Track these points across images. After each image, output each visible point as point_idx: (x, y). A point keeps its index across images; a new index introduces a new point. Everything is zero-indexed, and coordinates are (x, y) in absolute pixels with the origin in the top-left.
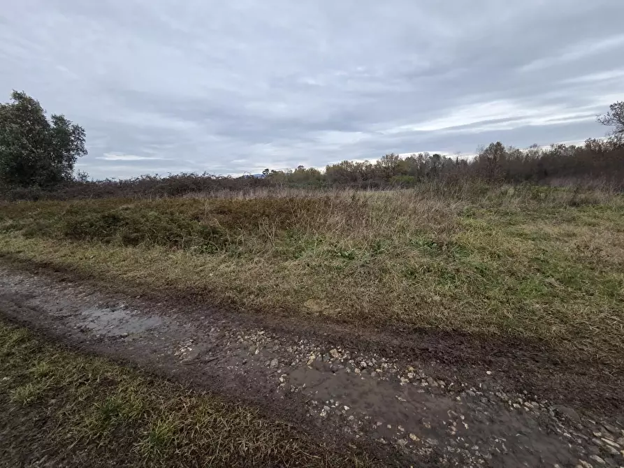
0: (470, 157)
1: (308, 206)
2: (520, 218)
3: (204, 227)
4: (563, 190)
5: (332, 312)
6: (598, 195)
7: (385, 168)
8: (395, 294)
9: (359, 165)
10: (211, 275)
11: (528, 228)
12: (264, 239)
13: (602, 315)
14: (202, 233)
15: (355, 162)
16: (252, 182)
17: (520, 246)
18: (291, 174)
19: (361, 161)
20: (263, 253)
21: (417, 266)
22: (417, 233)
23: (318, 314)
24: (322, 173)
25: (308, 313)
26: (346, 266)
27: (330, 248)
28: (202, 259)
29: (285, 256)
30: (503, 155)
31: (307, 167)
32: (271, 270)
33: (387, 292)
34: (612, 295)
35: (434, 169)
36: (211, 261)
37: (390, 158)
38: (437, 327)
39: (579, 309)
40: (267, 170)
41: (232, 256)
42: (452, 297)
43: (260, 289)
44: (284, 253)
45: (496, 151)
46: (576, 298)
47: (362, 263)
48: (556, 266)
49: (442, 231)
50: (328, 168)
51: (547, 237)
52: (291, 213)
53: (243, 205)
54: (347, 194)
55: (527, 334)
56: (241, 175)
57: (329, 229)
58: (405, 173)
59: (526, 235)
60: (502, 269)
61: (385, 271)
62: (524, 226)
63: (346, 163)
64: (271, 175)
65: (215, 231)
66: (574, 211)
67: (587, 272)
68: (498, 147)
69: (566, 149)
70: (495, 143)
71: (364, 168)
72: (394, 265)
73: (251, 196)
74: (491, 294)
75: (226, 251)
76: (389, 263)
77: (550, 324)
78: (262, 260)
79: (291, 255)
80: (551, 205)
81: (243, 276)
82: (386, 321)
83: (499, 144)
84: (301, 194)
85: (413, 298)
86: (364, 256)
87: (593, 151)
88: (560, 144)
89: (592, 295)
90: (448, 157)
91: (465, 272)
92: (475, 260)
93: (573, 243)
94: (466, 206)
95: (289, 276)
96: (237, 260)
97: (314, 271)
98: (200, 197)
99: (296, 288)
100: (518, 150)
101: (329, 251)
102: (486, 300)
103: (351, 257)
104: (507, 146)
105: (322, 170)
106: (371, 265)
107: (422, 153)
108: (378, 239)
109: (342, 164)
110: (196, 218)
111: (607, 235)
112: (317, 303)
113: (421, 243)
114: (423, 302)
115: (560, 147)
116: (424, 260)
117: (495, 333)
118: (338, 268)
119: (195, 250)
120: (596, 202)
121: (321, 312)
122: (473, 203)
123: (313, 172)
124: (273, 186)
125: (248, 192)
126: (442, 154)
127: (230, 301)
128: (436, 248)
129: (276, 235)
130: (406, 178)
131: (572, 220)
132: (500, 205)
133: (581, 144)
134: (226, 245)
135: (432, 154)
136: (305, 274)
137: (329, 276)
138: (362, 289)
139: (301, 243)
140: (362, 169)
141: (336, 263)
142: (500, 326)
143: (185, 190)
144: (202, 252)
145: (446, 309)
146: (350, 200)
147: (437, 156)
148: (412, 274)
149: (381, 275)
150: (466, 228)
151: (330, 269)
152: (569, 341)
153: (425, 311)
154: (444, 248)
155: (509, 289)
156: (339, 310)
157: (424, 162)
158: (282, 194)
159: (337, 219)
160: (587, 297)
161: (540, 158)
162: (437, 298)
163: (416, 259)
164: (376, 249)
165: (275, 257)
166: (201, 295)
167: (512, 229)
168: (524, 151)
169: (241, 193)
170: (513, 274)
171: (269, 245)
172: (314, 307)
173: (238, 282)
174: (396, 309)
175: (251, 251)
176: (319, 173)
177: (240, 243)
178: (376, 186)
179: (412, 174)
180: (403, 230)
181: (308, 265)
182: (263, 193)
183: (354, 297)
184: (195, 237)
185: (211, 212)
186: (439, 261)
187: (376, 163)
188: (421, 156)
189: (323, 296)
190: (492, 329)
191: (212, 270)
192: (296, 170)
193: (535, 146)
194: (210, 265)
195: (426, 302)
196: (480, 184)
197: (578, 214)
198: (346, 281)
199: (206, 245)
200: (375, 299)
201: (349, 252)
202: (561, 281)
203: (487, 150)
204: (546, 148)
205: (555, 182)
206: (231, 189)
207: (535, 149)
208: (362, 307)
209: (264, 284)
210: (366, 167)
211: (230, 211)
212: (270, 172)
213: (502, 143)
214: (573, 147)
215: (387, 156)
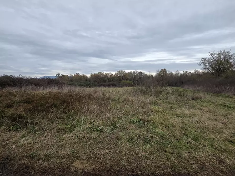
0: (154, 74)
1: (79, 98)
2: (175, 106)
4: (189, 91)
5: (89, 168)
6: (201, 95)
7: (119, 76)
8: (124, 153)
9: (107, 75)
10: (13, 146)
11: (179, 111)
12: (52, 121)
13: (210, 157)
15: (105, 73)
17: (176, 121)
18: (72, 77)
19: (108, 73)
20: (51, 130)
21: (134, 136)
22: (135, 114)
23: (81, 171)
24: (88, 77)
25: (75, 171)
26: (98, 137)
27: (90, 126)
28: (8, 135)
29: (64, 131)
30: (166, 74)
31: (81, 74)
32: (55, 141)
33: (120, 152)
35: (140, 78)
36: (15, 136)
37: (121, 72)
38: (144, 172)
41: (30, 132)
42: (150, 152)
43: (46, 156)
44: (64, 130)
45: (164, 72)
47: (107, 135)
48: (191, 131)
49: (144, 113)
50: (92, 75)
51: (185, 116)
52: (69, 103)
53: (42, 97)
54: (101, 90)
57: (90, 113)
58: (127, 79)
59: (178, 115)
60: (170, 134)
61: (118, 139)
62: (177, 110)
63: (101, 73)
64: (61, 77)
66: (194, 103)
68: (164, 71)
69: (188, 73)
70: (163, 69)
71: (109, 76)
72: (123, 135)
74: (167, 149)
75: (27, 129)
76: (121, 134)
78: (50, 134)
79: (68, 130)
80: (186, 99)
81: (36, 146)
82: (119, 172)
84: (77, 90)
85: (132, 155)
86: (107, 130)
87: (197, 75)
88: (186, 71)
89: (205, 146)
90: (145, 73)
91: (155, 138)
92: (159, 130)
93: (196, 119)
94: (153, 99)
95: (65, 145)
96: (33, 135)
97: (81, 140)
99: (69, 153)
100: (172, 72)
101: (89, 128)
102: (165, 153)
103: (101, 131)
104: (169, 70)
105: (89, 76)
106: (111, 136)
107: (135, 71)
108: (115, 119)
109: (98, 73)
112: (81, 163)
113: (135, 121)
114: (137, 158)
115: (186, 72)
116: (137, 132)
118: (94, 138)
119: (4, 130)
120: (201, 98)
121: (83, 169)
122: (156, 97)
123: (84, 76)
124: (61, 84)
125: (46, 87)
126: (143, 72)
127: (24, 166)
128: (143, 123)
129: (60, 118)
130: (128, 81)
131: (193, 107)
132: (167, 99)
133: (193, 71)
135: (139, 71)
136: (75, 143)
137: (89, 143)
138: (107, 151)
139: (75, 122)
140: (108, 76)
141: (93, 135)
144: (10, 130)
145: (148, 160)
146: (101, 95)
147: (141, 72)
148: (132, 139)
149: (117, 141)
150: (154, 112)
151: (90, 138)
153: (138, 163)
154: (146, 123)
155: (174, 146)
156: (94, 166)
157: (136, 75)
158: (66, 90)
159: (94, 107)
160: (204, 148)
161: (180, 76)
162: (143, 154)
163: (134, 131)
164: (114, 125)
165: (58, 132)
166: (4, 163)
167: (172, 111)
168: (174, 73)
169: (42, 88)
170: (175, 137)
171: (55, 124)
172: (78, 165)
173: (32, 151)
174: (124, 162)
175: (43, 129)
176: (87, 77)
177: (36, 124)
178: (114, 85)
179: (131, 80)
180: (127, 114)
181: (78, 137)
182: (54, 90)
183: (102, 157)
186: (144, 132)
187: (115, 74)
188: (134, 72)
189: (84, 158)
191: (15, 143)
192: (75, 75)
193: (178, 71)
194: (14, 139)
195: (139, 157)
196: (159, 89)
197: (196, 104)
198: (98, 146)
200: (113, 157)
201: (100, 128)
203: (160, 72)
204: (181, 72)
206: (36, 85)
207: (177, 72)
208: (107, 164)
209: (49, 152)
210: (110, 75)
212: (60, 75)
213: (165, 69)
214: (190, 73)
215: (120, 71)
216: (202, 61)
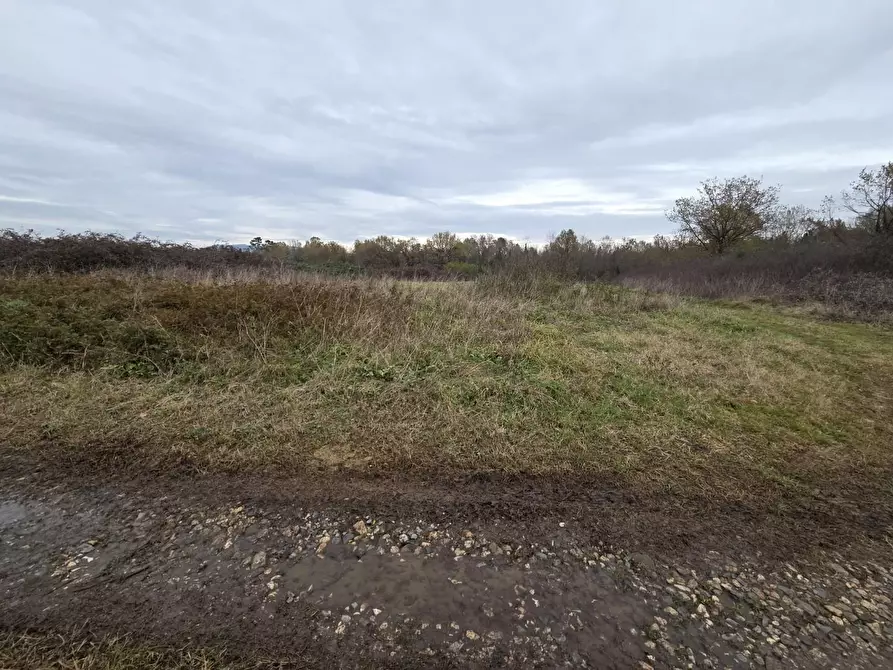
0: (540, 245)
1: (324, 299)
2: (593, 324)
3: (132, 332)
4: (634, 292)
5: (358, 462)
6: (667, 299)
7: (439, 250)
8: (449, 429)
9: (403, 244)
10: (142, 415)
11: (602, 337)
12: (249, 351)
13: (673, 437)
14: (125, 341)
15: (396, 239)
16: (232, 257)
17: (595, 359)
18: (300, 249)
19: (405, 238)
20: (246, 375)
21: (477, 388)
22: (479, 341)
23: (336, 468)
24: (348, 251)
25: (320, 469)
26: (380, 392)
27: (357, 366)
28: (124, 388)
29: (285, 378)
30: (576, 246)
31: (325, 241)
32: (260, 403)
33: (438, 427)
34: (680, 414)
35: (499, 257)
36: (145, 391)
37: (444, 237)
38: (502, 470)
39: (652, 432)
40: (259, 239)
41: (187, 380)
42: (520, 427)
43: (237, 436)
44: (283, 374)
45: (568, 240)
46: (648, 419)
47: (403, 386)
48: (629, 382)
49: (509, 339)
50: (358, 245)
51: (620, 348)
52: (296, 311)
53: (212, 294)
54: (384, 285)
55: (602, 468)
56: (210, 244)
57: (357, 336)
58: (463, 259)
59: (600, 344)
60: (575, 388)
61: (435, 396)
62: (597, 334)
63: (385, 239)
64: (265, 248)
65: (152, 339)
66: (645, 317)
67: (657, 388)
68: (569, 236)
69: (637, 245)
70: (567, 231)
71: (409, 248)
72: (448, 388)
73: (228, 279)
74: (563, 420)
75: (175, 373)
76: (441, 385)
77: (625, 453)
78: (243, 385)
79: (295, 377)
80: (624, 308)
81: (206, 415)
82: (436, 470)
83: (571, 232)
84: (316, 280)
85: (472, 432)
86: (405, 376)
87: (661, 249)
88: (631, 237)
89: (663, 414)
90: (515, 243)
91: (535, 394)
92: (545, 376)
93: (646, 352)
94: (534, 307)
95: (290, 411)
96: (197, 387)
97: (333, 400)
98: (127, 276)
99: (302, 430)
100: (591, 241)
101: (355, 370)
102: (557, 429)
103: (388, 378)
104: (581, 236)
105: (349, 247)
106: (417, 389)
107: (486, 235)
108: (426, 351)
109: (378, 240)
110: (115, 313)
111: (675, 344)
112: (334, 452)
113: (482, 356)
114: (484, 438)
115: (632, 241)
116: (487, 380)
117: (568, 471)
118: (370, 396)
119: (110, 373)
120: (665, 307)
121: (341, 465)
122: (543, 303)
123: (335, 248)
124: (268, 265)
125: (222, 273)
126: (508, 238)
127: (179, 460)
128: (502, 362)
129: (270, 345)
130: (465, 265)
131: (643, 327)
132: (573, 307)
133: (650, 240)
134: (174, 362)
135: (496, 237)
136: (317, 407)
137: (356, 407)
138: (404, 425)
139: (313, 357)
140: (406, 249)
141: (367, 387)
142: (573, 462)
143: (94, 263)
144: (126, 375)
145: (512, 444)
146: (388, 294)
147: (502, 240)
148: (471, 398)
149: (431, 402)
150: (535, 336)
151: (356, 396)
152: (643, 472)
153: (488, 450)
154: (511, 362)
155: (583, 412)
156: (369, 458)
157: (487, 246)
158: (285, 279)
159: (369, 320)
160: (659, 418)
161: (612, 252)
162: (502, 430)
163: (477, 378)
164: (423, 364)
165: (265, 380)
166: (119, 453)
167: (585, 337)
168: (597, 243)
169: (209, 273)
170: (586, 394)
171: (256, 360)
172: (328, 456)
173: (196, 426)
174: (450, 450)
175: (223, 373)
176: (343, 250)
177: (203, 358)
178: (425, 275)
179: (472, 260)
180: (459, 338)
181: (323, 392)
182: (249, 277)
183: (392, 437)
184: (112, 350)
185: (147, 304)
186: (504, 381)
187: (426, 243)
188: (483, 239)
189: (344, 438)
190: (566, 466)
191: (144, 407)
192: (308, 242)
193: (607, 238)
194: (141, 398)
195: (489, 438)
196: (551, 280)
197: (649, 320)
198: (381, 413)
199: (134, 362)
200: (421, 438)
201: (386, 370)
202: (634, 399)
203: (558, 239)
204: (618, 242)
205: (627, 282)
206: (189, 265)
207: (607, 242)
208: (404, 451)
209: (244, 427)
210: (413, 247)
211: (186, 304)
212: (263, 242)
213: (574, 230)
214: (643, 243)
215: (440, 235)
216: (678, 208)
